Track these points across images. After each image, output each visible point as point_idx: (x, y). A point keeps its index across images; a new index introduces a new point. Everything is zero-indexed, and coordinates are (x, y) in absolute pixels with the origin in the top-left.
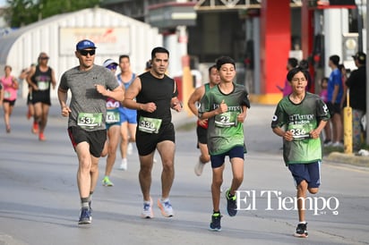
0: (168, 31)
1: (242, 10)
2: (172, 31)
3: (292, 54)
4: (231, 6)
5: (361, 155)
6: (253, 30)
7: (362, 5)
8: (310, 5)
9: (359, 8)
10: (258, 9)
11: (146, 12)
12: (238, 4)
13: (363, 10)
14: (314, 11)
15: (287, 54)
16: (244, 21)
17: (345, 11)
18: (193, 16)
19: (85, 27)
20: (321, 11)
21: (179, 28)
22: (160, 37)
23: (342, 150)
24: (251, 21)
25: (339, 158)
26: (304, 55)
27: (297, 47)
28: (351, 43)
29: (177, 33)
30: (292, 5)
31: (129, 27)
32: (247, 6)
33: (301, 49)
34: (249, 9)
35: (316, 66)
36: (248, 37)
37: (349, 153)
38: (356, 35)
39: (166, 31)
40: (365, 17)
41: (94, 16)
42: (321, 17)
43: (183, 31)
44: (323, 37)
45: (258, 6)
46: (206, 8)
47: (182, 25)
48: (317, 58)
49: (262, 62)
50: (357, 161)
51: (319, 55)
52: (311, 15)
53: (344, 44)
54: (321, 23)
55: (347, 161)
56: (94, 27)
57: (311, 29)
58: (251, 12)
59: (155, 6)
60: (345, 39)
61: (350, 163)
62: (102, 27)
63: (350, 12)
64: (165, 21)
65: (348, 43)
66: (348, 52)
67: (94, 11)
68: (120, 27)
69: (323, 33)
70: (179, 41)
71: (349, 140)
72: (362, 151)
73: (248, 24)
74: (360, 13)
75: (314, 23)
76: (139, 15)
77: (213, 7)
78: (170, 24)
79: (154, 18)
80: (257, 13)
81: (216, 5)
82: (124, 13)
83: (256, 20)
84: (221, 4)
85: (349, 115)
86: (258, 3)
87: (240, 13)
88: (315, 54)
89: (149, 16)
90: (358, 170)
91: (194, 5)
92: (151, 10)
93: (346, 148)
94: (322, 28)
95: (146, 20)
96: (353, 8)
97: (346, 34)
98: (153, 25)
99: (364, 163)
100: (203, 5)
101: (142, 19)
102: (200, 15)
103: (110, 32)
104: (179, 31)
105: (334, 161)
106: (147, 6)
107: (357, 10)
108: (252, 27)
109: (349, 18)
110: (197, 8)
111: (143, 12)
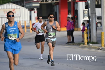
0: (31, 9)
1: (53, 3)
2: (33, 9)
3: (68, 16)
4: (50, 2)
5: (89, 45)
6: (57, 9)
7: (89, 1)
8: (73, 1)
9: (88, 2)
10: (58, 3)
11: (25, 4)
12: (52, 1)
13: (89, 2)
14: (75, 3)
15: (67, 16)
16: (54, 6)
17: (84, 3)
18: (38, 5)
19: (6, 9)
20: (77, 3)
21: (34, 8)
22: (29, 11)
23: (84, 44)
24: (56, 6)
25: (83, 46)
26: (72, 16)
27: (70, 14)
28: (86, 12)
29: (34, 10)
30: (68, 1)
31: (20, 8)
32: (55, 2)
33: (71, 14)
34: (55, 3)
35: (76, 19)
36: (55, 11)
37: (86, 45)
38: (87, 9)
39: (31, 10)
40: (90, 4)
41: (9, 6)
42: (77, 4)
43: (36, 10)
44: (77, 10)
45: (58, 2)
46: (43, 2)
47: (35, 8)
48: (76, 17)
49: (59, 18)
50: (88, 47)
51: (76, 16)
52: (74, 4)
53: (84, 12)
54: (77, 6)
55: (85, 47)
56: (9, 9)
57: (74, 8)
58: (56, 3)
59: (27, 2)
60: (84, 11)
61: (86, 48)
62: (12, 9)
63: (85, 3)
64: (30, 6)
65: (85, 12)
66: (85, 15)
67: (9, 4)
68: (17, 8)
69: (77, 9)
70: (35, 12)
71: (86, 41)
72: (90, 44)
73: (55, 7)
74: (88, 3)
75: (75, 6)
76: (23, 5)
77: (44, 2)
78: (32, 7)
79: (27, 6)
80: (58, 4)
81: (45, 1)
82: (18, 5)
83: (57, 6)
84: (47, 1)
85: (86, 33)
86: (58, 1)
87: (53, 4)
88: (75, 15)
89: (25, 5)
90: (89, 50)
91: (39, 2)
92: (26, 3)
93: (85, 43)
94: (77, 8)
95: (25, 6)
96: (86, 1)
97: (84, 9)
98: (27, 8)
99: (90, 47)
100: (41, 2)
101: (23, 6)
102: (41, 4)
103: (14, 10)
104: (35, 9)
105: (81, 47)
106: (25, 2)
107: (87, 2)
108: (56, 8)
109: (85, 4)
110: (40, 2)
111: (24, 4)
